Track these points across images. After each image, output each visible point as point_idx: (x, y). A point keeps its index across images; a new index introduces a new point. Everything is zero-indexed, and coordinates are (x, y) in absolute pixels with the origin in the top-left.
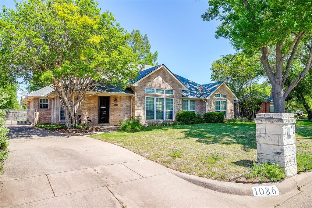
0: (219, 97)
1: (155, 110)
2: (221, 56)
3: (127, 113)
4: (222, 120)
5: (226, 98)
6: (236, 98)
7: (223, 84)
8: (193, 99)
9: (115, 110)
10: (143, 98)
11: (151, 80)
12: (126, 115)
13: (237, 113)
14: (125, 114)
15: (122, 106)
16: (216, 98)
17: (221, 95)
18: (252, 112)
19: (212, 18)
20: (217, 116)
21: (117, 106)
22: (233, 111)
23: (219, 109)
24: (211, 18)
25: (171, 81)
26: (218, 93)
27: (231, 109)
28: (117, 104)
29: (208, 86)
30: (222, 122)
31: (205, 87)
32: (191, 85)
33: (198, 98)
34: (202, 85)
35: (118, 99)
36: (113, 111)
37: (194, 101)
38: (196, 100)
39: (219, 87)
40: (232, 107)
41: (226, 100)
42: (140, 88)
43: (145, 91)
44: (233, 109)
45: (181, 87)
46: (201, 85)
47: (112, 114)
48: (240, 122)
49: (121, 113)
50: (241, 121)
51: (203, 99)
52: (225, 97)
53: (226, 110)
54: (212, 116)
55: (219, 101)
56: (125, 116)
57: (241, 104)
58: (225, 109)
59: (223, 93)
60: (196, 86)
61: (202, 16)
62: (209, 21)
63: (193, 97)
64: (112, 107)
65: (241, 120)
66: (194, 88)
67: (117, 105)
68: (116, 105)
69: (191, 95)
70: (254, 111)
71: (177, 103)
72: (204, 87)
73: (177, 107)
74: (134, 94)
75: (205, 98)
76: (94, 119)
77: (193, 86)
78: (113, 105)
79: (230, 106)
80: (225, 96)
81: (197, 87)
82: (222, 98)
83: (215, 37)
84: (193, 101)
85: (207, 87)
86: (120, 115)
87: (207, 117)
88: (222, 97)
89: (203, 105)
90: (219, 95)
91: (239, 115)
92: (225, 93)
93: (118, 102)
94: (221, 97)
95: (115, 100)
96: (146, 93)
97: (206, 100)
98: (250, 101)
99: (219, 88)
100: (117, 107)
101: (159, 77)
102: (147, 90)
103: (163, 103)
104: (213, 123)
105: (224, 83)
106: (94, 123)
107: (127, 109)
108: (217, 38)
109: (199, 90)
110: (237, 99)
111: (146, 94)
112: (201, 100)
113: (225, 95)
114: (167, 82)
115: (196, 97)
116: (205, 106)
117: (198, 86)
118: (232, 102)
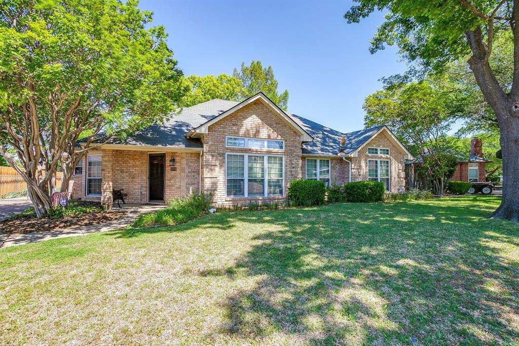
0: (377, 153)
1: (246, 178)
2: (379, 80)
3: (194, 184)
4: (381, 195)
5: (388, 156)
6: (409, 155)
7: (383, 129)
8: (325, 157)
9: (173, 177)
10: (220, 156)
11: (237, 123)
12: (191, 188)
13: (411, 181)
14: (189, 184)
15: (183, 170)
16: (370, 155)
17: (379, 150)
18: (440, 180)
19: (364, 17)
20: (371, 189)
21: (176, 170)
22: (402, 179)
23: (377, 175)
24: (361, 17)
25: (279, 124)
26: (374, 147)
27: (398, 176)
28: (175, 166)
29: (356, 134)
30: (379, 199)
31: (350, 137)
32: (326, 133)
33: (335, 155)
34: (347, 134)
35: (177, 158)
36: (169, 180)
37: (328, 161)
38: (332, 159)
39: (376, 135)
40: (401, 171)
41: (388, 158)
42: (213, 137)
43: (224, 142)
44: (403, 175)
45: (300, 136)
46: (345, 134)
47: (168, 186)
48: (416, 199)
49: (182, 184)
50: (418, 197)
51: (344, 158)
52: (388, 154)
53: (389, 177)
54: (360, 189)
55: (376, 161)
56: (188, 189)
57: (417, 166)
58: (387, 175)
59: (384, 146)
60: (336, 135)
61: (346, 15)
62: (358, 22)
63: (326, 154)
64: (168, 174)
65: (418, 195)
66: (330, 138)
67: (176, 168)
68: (174, 169)
69: (322, 150)
70: (442, 179)
71: (292, 164)
72: (348, 137)
73: (291, 171)
74: (202, 149)
75: (347, 155)
76: (141, 193)
77: (330, 135)
78: (170, 168)
79: (396, 169)
80: (387, 152)
81: (336, 137)
82: (383, 155)
83: (369, 51)
84: (325, 162)
85: (353, 137)
86: (180, 188)
87: (351, 190)
88: (381, 153)
89: (344, 168)
90: (376, 150)
91: (414, 187)
92: (388, 146)
93: (177, 164)
94: (379, 153)
95: (173, 160)
96: (226, 146)
97: (350, 159)
98: (436, 160)
99: (376, 137)
100: (175, 172)
101: (254, 116)
102: (230, 141)
103: (263, 164)
104: (361, 201)
105: (386, 128)
106: (141, 200)
107: (194, 176)
108: (372, 52)
109: (339, 142)
110: (410, 157)
111: (228, 149)
112: (341, 159)
113: (388, 150)
114: (270, 126)
115: (331, 154)
116: (349, 170)
117: (338, 136)
118: (401, 162)
